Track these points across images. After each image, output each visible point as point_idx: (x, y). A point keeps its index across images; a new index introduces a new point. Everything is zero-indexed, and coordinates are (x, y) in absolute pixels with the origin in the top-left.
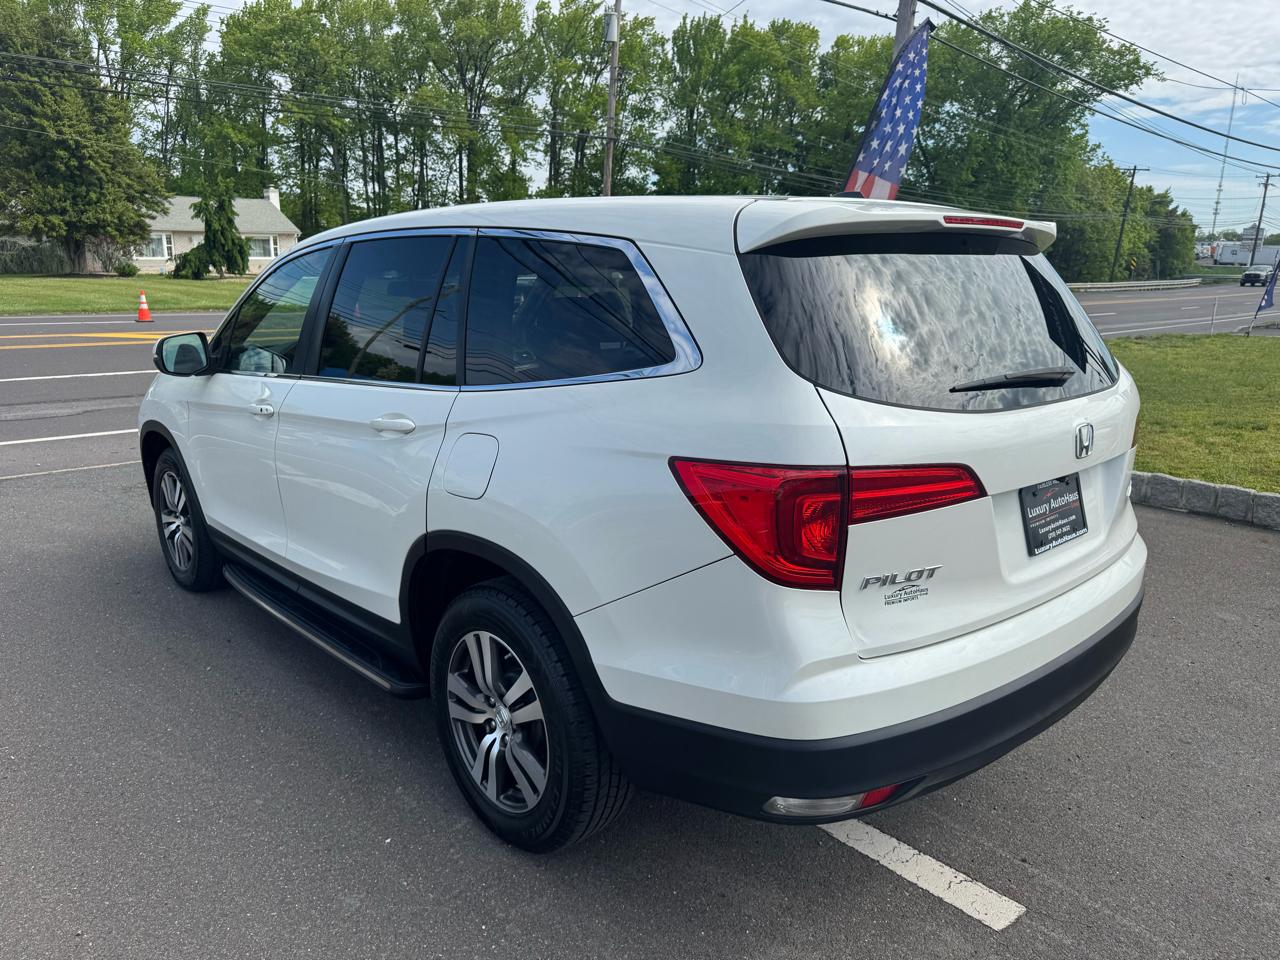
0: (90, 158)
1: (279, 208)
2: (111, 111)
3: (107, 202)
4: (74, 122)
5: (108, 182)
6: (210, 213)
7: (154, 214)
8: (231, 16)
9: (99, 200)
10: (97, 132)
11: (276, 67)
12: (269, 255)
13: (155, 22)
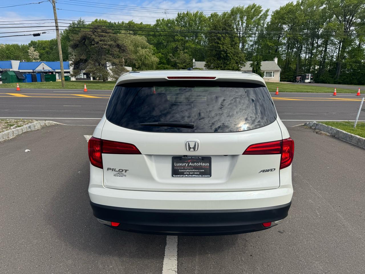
0: (229, 53)
1: (277, 63)
2: (236, 41)
3: (231, 64)
4: (227, 45)
5: (232, 59)
6: (254, 66)
7: (242, 66)
8: (276, 11)
9: (229, 64)
10: (232, 46)
11: (285, 23)
12: (271, 77)
13: (255, 16)
